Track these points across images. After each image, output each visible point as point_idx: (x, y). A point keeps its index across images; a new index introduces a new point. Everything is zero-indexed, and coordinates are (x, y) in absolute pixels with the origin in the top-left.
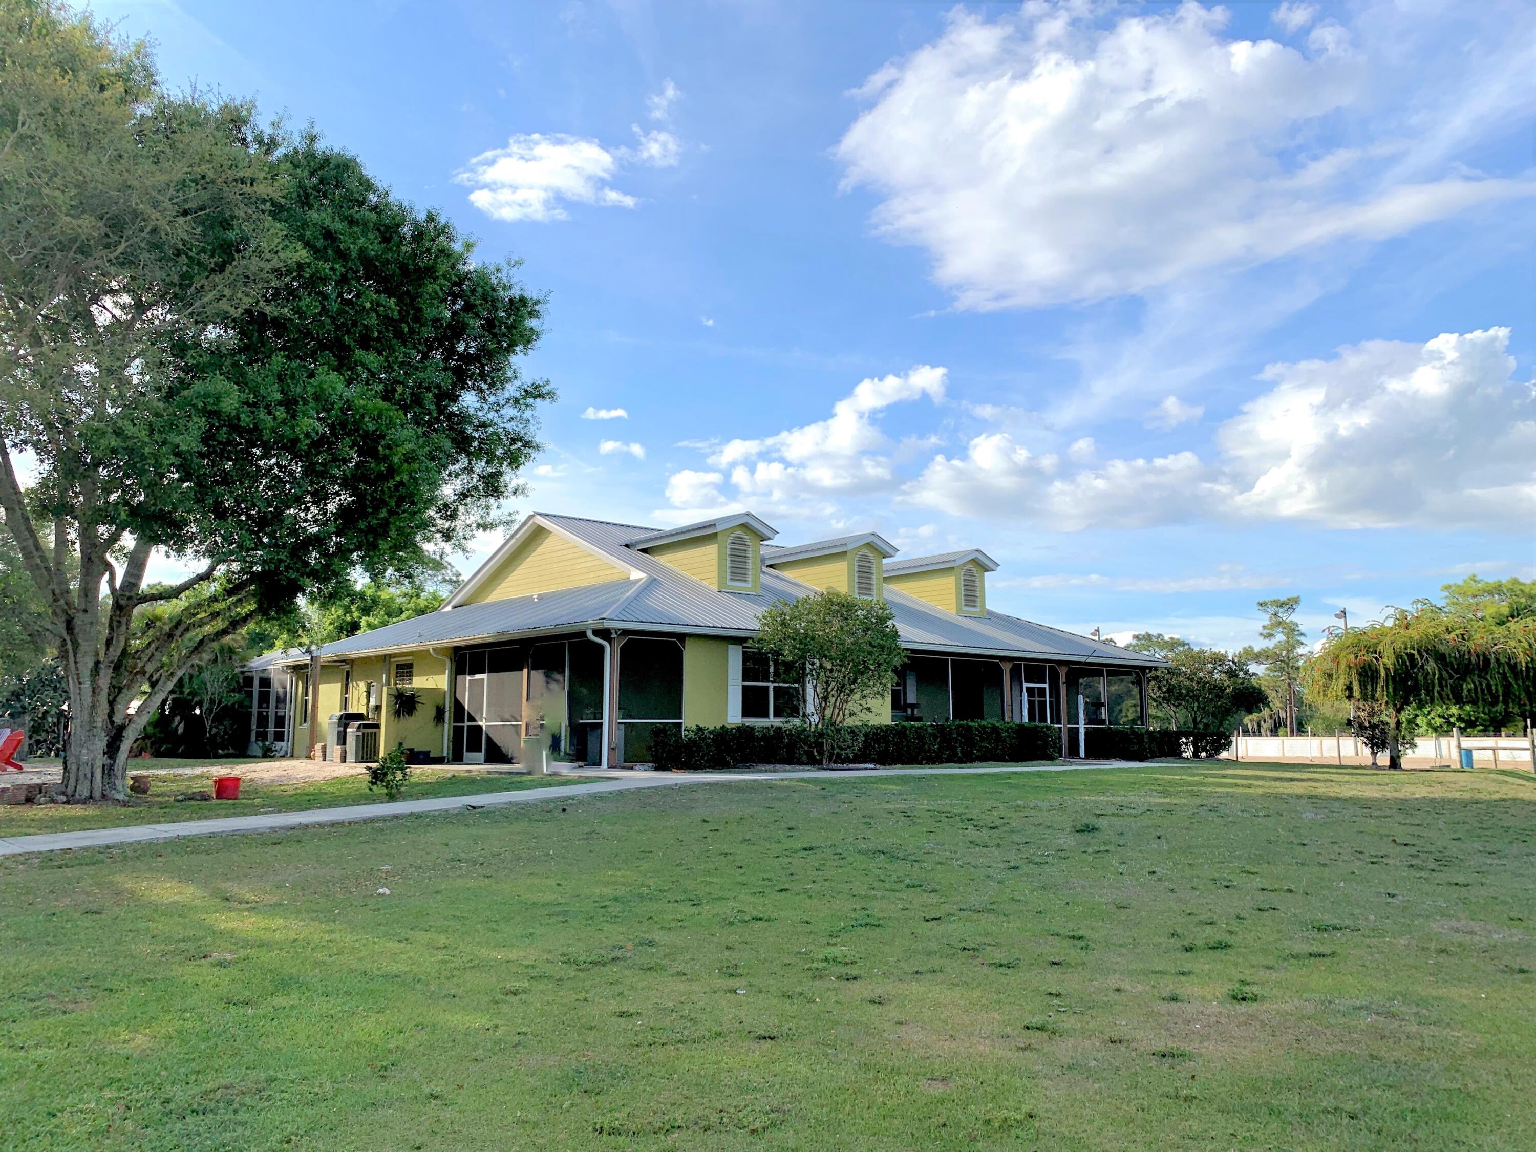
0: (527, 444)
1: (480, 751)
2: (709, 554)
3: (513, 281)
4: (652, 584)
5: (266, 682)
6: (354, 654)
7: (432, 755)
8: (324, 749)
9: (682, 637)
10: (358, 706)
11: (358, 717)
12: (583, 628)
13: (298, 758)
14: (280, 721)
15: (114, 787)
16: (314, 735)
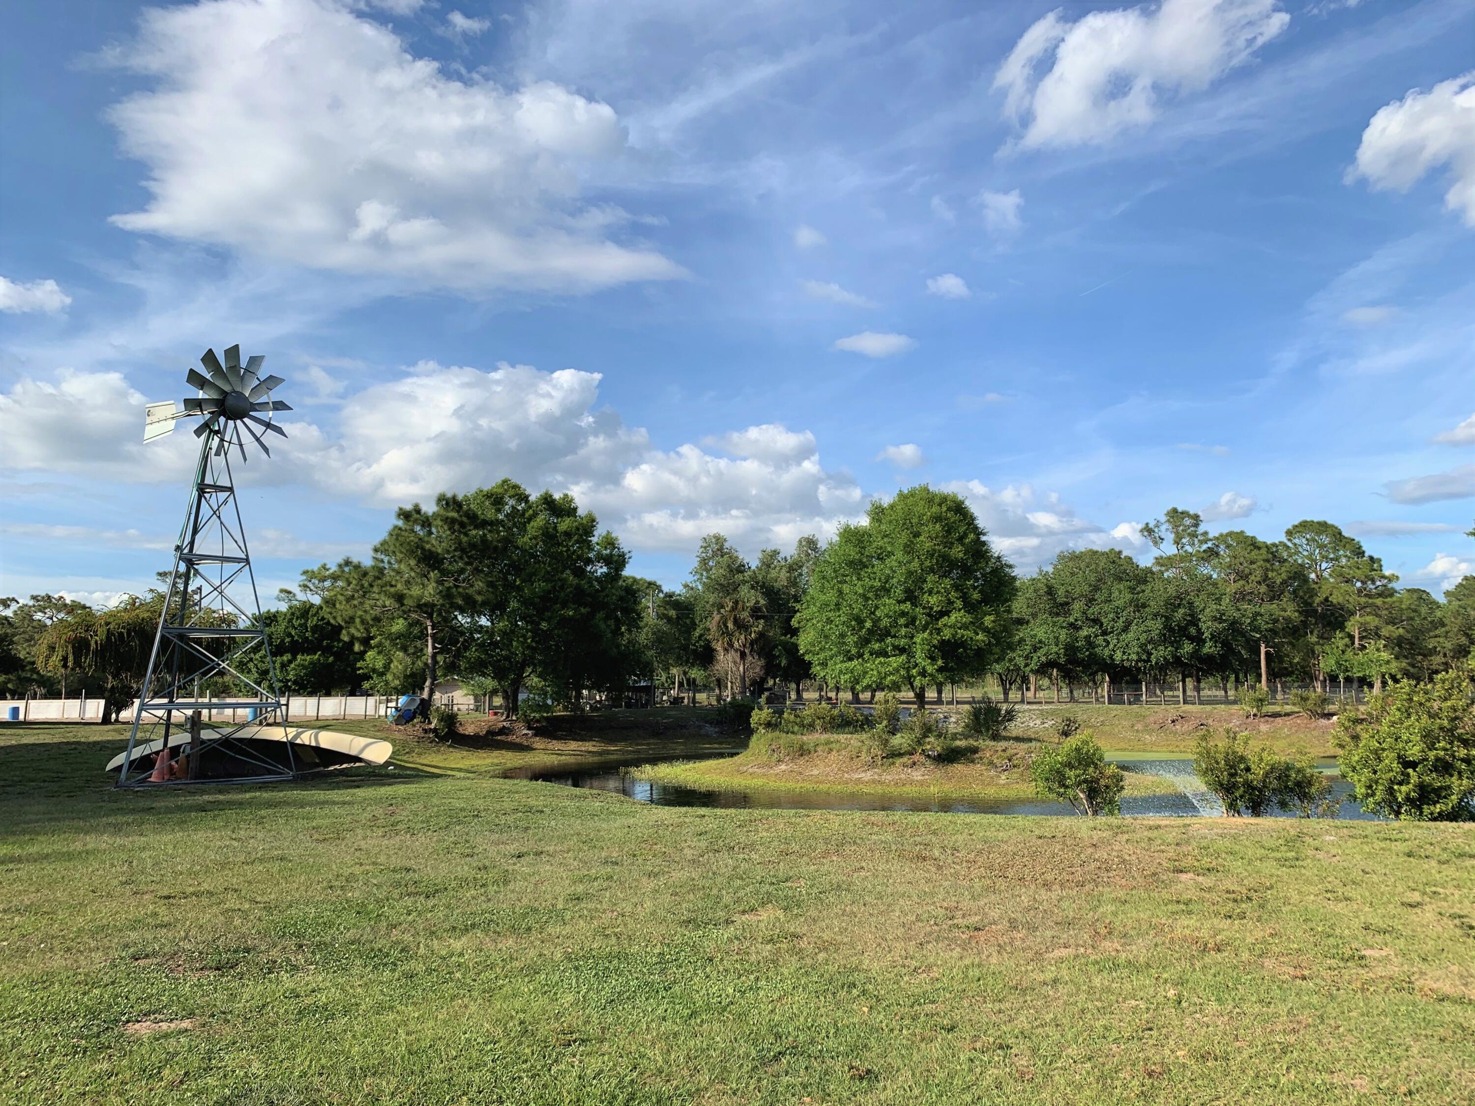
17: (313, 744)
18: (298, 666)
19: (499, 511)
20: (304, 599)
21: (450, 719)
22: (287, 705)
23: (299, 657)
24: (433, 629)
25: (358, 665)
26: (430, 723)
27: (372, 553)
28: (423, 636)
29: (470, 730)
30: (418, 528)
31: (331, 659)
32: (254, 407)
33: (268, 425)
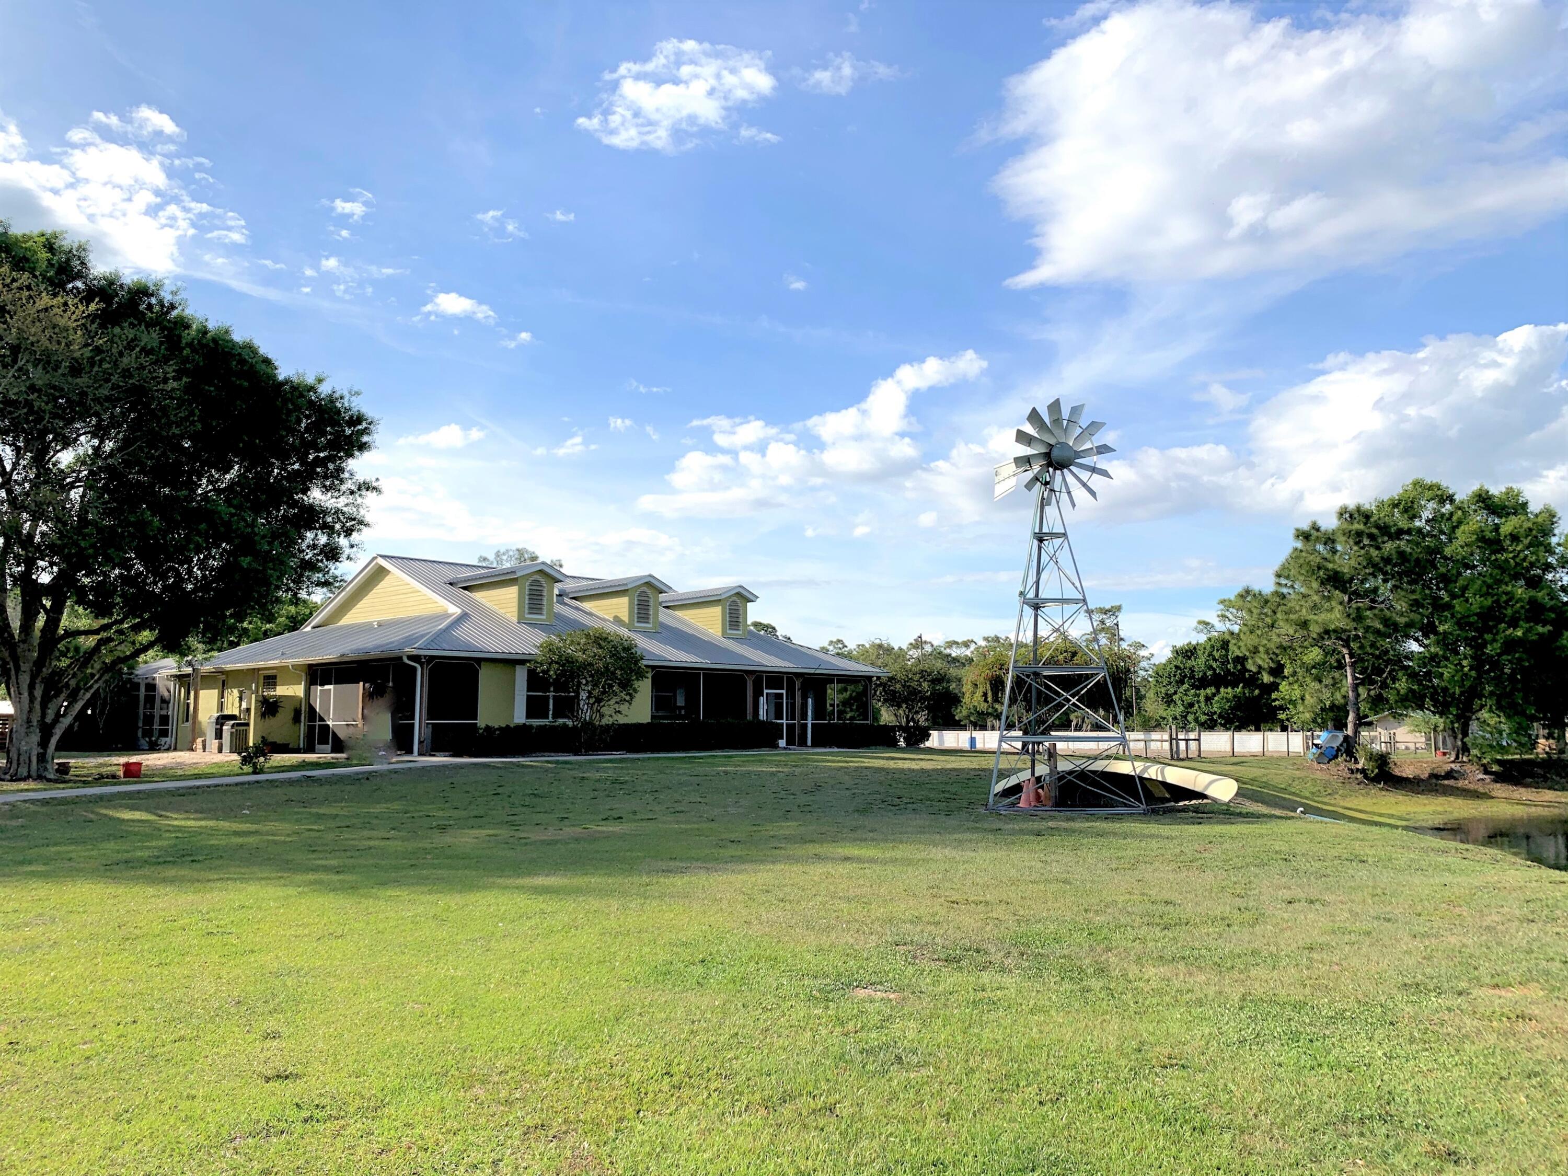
0: (361, 522)
1: (328, 743)
2: (512, 593)
3: (353, 405)
4: (464, 616)
5: (151, 687)
6: (229, 667)
7: (290, 746)
8: (204, 742)
9: (479, 661)
10: (232, 708)
11: (233, 717)
12: (400, 655)
13: (181, 750)
14: (165, 720)
15: (46, 769)
16: (196, 731)
17: (1160, 779)
18: (1222, 699)
19: (1413, 518)
20: (1224, 629)
21: (1382, 760)
22: (1199, 740)
23: (1222, 690)
24: (1351, 658)
25: (1274, 696)
26: (1356, 762)
27: (1273, 579)
28: (1340, 666)
29: (1408, 772)
30: (1320, 547)
31: (1257, 692)
32: (1078, 455)
33: (1094, 470)
